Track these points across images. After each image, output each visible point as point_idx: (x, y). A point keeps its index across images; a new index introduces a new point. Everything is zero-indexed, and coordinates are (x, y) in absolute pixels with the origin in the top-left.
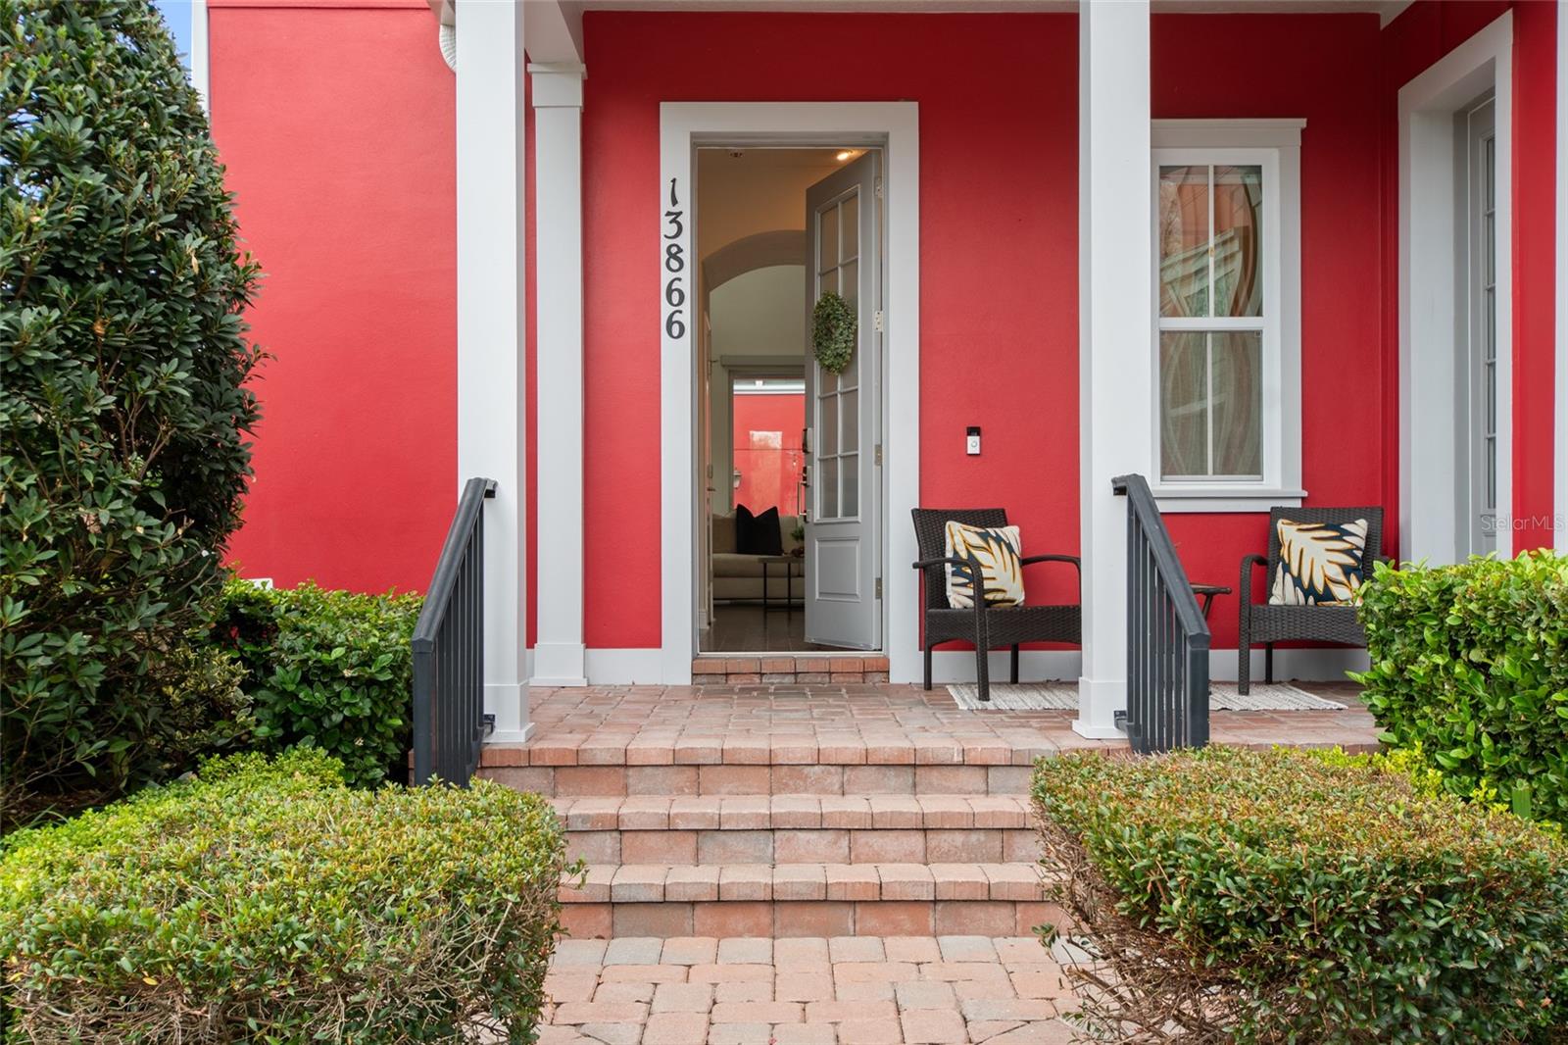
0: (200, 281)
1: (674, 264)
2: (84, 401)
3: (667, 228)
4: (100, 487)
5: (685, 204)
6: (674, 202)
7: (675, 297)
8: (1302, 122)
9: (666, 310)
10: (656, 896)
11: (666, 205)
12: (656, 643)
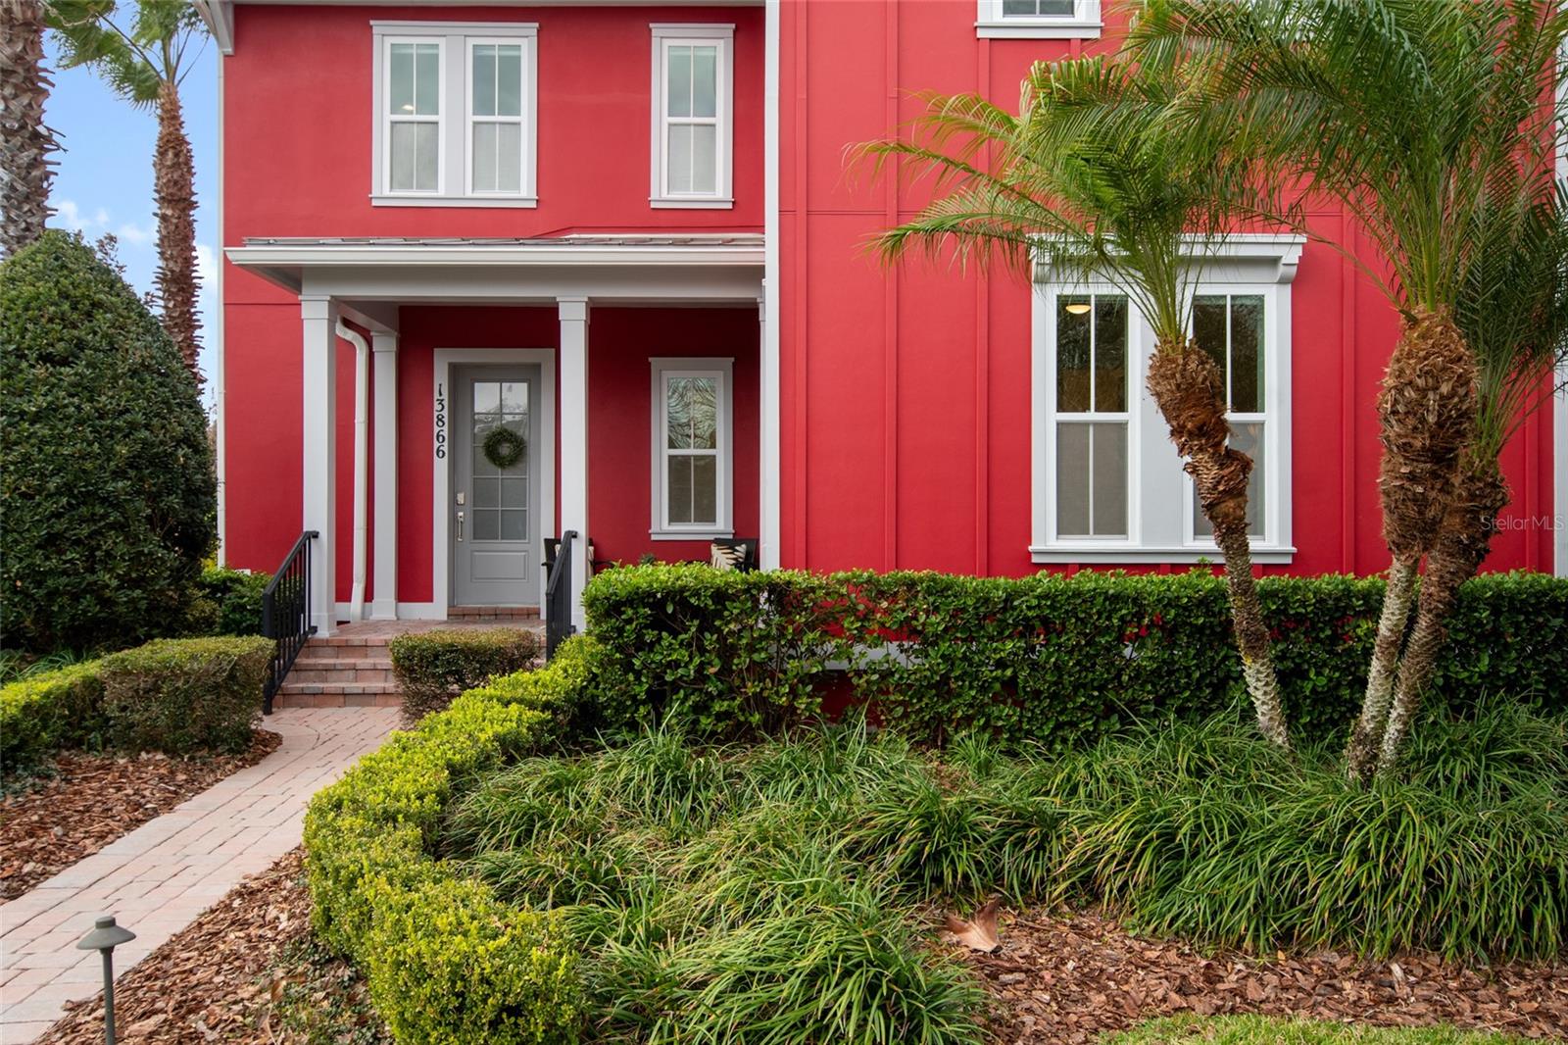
0: (184, 467)
1: (440, 424)
2: (139, 512)
3: (437, 407)
4: (145, 540)
5: (445, 396)
6: (441, 394)
7: (441, 439)
8: (733, 359)
9: (436, 445)
10: (360, 691)
11: (436, 396)
12: (432, 601)
